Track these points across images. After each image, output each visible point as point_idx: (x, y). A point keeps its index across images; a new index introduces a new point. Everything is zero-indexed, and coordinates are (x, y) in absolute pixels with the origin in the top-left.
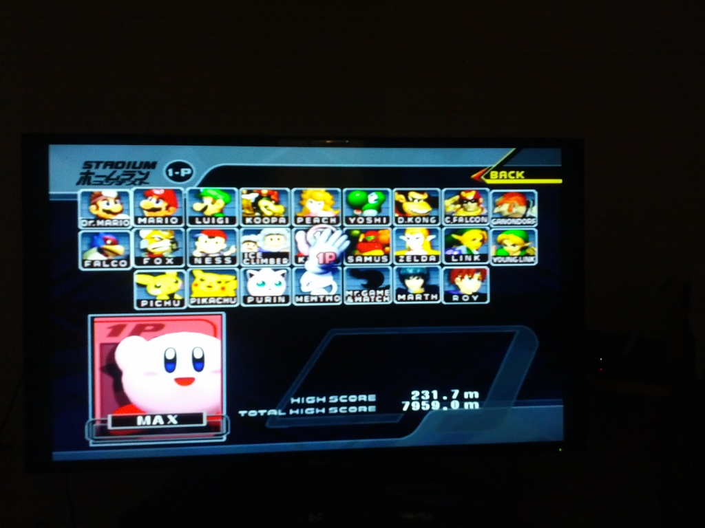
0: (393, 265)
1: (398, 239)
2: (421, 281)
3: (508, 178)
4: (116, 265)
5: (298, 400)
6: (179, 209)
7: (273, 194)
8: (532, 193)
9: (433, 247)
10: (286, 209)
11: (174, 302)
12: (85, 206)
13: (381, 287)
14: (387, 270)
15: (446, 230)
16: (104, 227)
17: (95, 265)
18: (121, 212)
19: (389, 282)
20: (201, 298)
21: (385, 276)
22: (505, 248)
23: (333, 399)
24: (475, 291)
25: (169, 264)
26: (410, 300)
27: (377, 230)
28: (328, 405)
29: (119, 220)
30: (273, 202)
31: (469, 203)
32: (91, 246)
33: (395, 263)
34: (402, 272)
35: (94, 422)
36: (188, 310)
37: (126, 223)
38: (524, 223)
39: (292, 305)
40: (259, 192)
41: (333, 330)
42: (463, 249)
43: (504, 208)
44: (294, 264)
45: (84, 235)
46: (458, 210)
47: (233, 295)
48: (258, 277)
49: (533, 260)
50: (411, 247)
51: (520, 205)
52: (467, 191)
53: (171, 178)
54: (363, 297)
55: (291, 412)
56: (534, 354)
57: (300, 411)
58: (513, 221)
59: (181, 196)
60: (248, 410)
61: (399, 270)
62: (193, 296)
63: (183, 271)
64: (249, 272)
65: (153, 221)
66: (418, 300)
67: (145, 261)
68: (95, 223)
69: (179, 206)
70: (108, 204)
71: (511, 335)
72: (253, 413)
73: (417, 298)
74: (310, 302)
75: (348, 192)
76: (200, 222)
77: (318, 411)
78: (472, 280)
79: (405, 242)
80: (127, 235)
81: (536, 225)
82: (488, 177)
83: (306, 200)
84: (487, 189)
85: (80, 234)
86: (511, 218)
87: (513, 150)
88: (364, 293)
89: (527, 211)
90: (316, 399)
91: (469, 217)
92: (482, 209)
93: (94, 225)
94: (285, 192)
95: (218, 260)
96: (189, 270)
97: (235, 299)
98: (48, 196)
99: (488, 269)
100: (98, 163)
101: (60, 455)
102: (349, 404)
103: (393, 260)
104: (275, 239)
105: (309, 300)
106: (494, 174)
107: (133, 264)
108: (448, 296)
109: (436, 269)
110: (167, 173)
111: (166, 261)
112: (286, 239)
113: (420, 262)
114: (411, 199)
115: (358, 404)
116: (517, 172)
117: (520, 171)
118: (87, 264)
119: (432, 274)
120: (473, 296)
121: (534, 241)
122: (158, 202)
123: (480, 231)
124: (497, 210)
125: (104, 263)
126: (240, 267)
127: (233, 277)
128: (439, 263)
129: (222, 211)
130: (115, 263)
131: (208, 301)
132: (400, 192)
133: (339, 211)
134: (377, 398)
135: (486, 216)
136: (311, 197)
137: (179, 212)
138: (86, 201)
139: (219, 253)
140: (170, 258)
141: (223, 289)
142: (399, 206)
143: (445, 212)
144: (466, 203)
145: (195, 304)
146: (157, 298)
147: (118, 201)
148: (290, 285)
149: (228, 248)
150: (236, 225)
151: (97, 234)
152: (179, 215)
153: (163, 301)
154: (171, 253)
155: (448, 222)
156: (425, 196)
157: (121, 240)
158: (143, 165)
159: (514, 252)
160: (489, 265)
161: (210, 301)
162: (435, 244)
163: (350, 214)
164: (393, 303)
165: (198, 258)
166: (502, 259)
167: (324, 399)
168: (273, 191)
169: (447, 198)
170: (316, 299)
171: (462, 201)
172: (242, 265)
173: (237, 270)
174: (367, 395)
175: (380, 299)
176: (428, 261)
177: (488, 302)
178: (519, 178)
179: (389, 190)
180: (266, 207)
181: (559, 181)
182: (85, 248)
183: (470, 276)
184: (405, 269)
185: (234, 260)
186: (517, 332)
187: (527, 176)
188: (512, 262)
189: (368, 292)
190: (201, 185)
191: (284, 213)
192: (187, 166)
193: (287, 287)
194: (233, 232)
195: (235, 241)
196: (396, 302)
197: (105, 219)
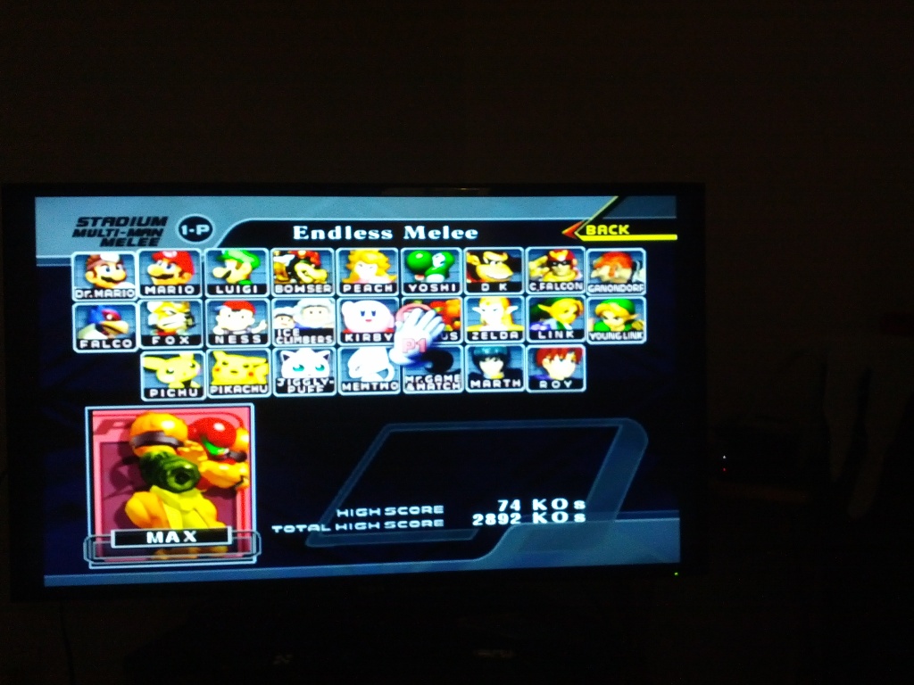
0: (464, 344)
1: (470, 311)
2: (500, 364)
3: (609, 234)
4: (119, 346)
5: (346, 513)
6: (196, 276)
7: (313, 256)
8: (640, 253)
9: (514, 321)
10: (329, 274)
11: (190, 390)
12: (80, 273)
13: (449, 371)
14: (457, 350)
15: (532, 300)
16: (104, 298)
17: (93, 345)
18: (124, 280)
19: (459, 364)
20: (223, 386)
21: (455, 358)
22: (605, 321)
23: (390, 512)
24: (568, 375)
25: (184, 344)
26: (487, 388)
27: (444, 300)
28: (383, 519)
29: (121, 290)
30: (313, 266)
31: (560, 266)
32: (88, 322)
33: (467, 341)
34: (476, 352)
35: (93, 539)
36: (208, 401)
37: (131, 293)
38: (629, 290)
39: (338, 393)
40: (296, 253)
41: (390, 425)
42: (552, 323)
43: (604, 272)
44: (340, 343)
45: (79, 308)
46: (547, 273)
47: (264, 382)
48: (294, 360)
49: (640, 337)
50: (487, 322)
51: (624, 267)
52: (556, 251)
53: (185, 237)
54: (426, 384)
55: (338, 527)
56: (642, 453)
57: (348, 527)
58: (615, 288)
59: (198, 260)
60: (284, 525)
61: (471, 350)
62: (213, 383)
63: (201, 352)
64: (282, 353)
65: (164, 291)
66: (497, 388)
67: (155, 341)
68: (93, 293)
69: (196, 271)
70: (108, 270)
71: (614, 430)
72: (289, 529)
73: (495, 385)
74: (361, 391)
75: (407, 253)
76: (222, 292)
77: (371, 526)
78: (564, 361)
79: (479, 315)
80: (132, 308)
81: (644, 293)
82: (583, 232)
83: (355, 263)
84: (583, 248)
85: (74, 307)
86: (613, 284)
87: (615, 198)
88: (428, 378)
89: (632, 275)
90: (368, 512)
91: (559, 284)
92: (576, 273)
93: (91, 296)
94: (329, 253)
95: (245, 339)
96: (208, 351)
97: (266, 387)
98: (34, 260)
99: (584, 348)
100: (95, 220)
101: (51, 580)
102: (409, 517)
103: (464, 337)
104: (315, 312)
105: (360, 387)
106: (591, 229)
107: (139, 344)
108: (534, 382)
109: (519, 349)
110: (181, 231)
111: (181, 340)
112: (329, 311)
113: (499, 339)
114: (486, 261)
115: (421, 517)
116: (620, 226)
117: (623, 225)
118: (83, 344)
119: (514, 355)
120: (565, 382)
121: (642, 312)
122: (169, 267)
123: (574, 301)
124: (594, 274)
125: (104, 343)
126: (272, 347)
127: (264, 360)
128: (523, 340)
129: (248, 278)
130: (118, 344)
131: (232, 389)
132: (472, 253)
133: (397, 275)
134: (445, 510)
135: (579, 282)
136: (360, 259)
137: (196, 280)
138: (81, 266)
139: (246, 330)
140: (184, 336)
141: (251, 374)
142: (471, 270)
143: (530, 277)
144: (557, 265)
145: (217, 393)
146: (170, 386)
147: (120, 266)
148: (335, 369)
149: (257, 324)
150: (267, 294)
151: (95, 308)
152: (195, 283)
153: (177, 390)
154: (186, 331)
155: (533, 289)
156: (505, 257)
157: (125, 314)
158: (150, 222)
159: (616, 327)
160: (585, 344)
161: (235, 390)
162: (518, 318)
163: (408, 281)
164: (465, 391)
165: (220, 336)
166: (601, 336)
167: (378, 512)
168: (314, 251)
169: (532, 259)
170: (368, 387)
171: (551, 263)
172: (274, 344)
173: (268, 351)
174: (432, 506)
175: (448, 386)
176: (509, 339)
177: (584, 389)
178: (623, 234)
179: (459, 249)
180: (304, 272)
181: (674, 237)
182: (81, 324)
183: (561, 357)
184: (480, 348)
185: (264, 338)
186: (621, 427)
187: (632, 231)
188: (614, 339)
189: (433, 378)
190: (222, 245)
191: (327, 279)
192: (204, 222)
193: (332, 372)
194: (264, 304)
195: (266, 314)
196: (469, 390)
197: (104, 289)
